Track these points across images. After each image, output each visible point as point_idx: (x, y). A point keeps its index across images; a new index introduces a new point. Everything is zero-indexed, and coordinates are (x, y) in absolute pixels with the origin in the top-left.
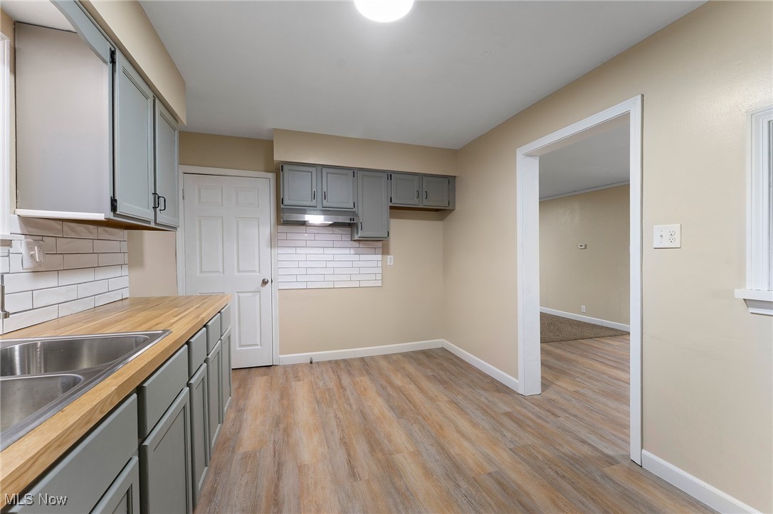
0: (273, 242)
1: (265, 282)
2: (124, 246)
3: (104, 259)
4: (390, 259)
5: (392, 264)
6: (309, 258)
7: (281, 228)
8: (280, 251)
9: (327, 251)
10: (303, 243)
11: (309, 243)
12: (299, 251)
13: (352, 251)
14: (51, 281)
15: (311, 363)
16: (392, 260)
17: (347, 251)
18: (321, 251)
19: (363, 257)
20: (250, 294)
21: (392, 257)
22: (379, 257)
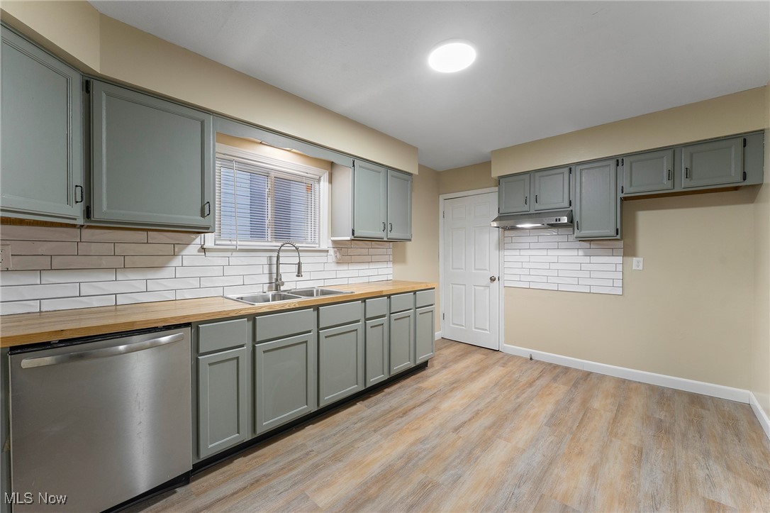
0: (501, 245)
1: (493, 279)
2: (390, 251)
3: (374, 258)
4: (636, 263)
5: (641, 268)
6: (532, 259)
7: (507, 233)
8: (507, 253)
9: (550, 253)
10: (527, 246)
11: (532, 246)
12: (523, 252)
13: (581, 253)
14: (345, 267)
15: (531, 359)
16: (641, 265)
17: (575, 253)
18: (544, 252)
19: (594, 259)
20: (482, 288)
21: (641, 259)
22: (619, 259)
